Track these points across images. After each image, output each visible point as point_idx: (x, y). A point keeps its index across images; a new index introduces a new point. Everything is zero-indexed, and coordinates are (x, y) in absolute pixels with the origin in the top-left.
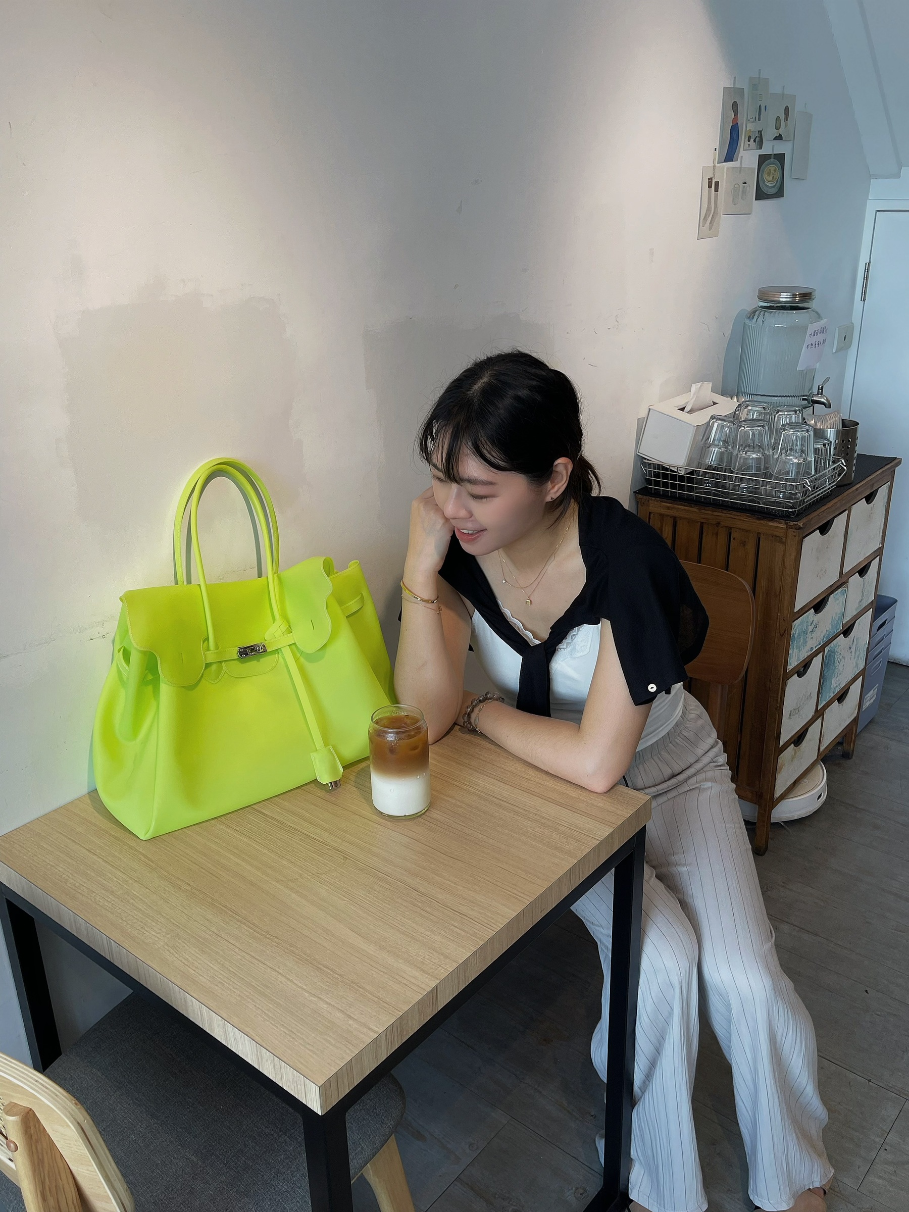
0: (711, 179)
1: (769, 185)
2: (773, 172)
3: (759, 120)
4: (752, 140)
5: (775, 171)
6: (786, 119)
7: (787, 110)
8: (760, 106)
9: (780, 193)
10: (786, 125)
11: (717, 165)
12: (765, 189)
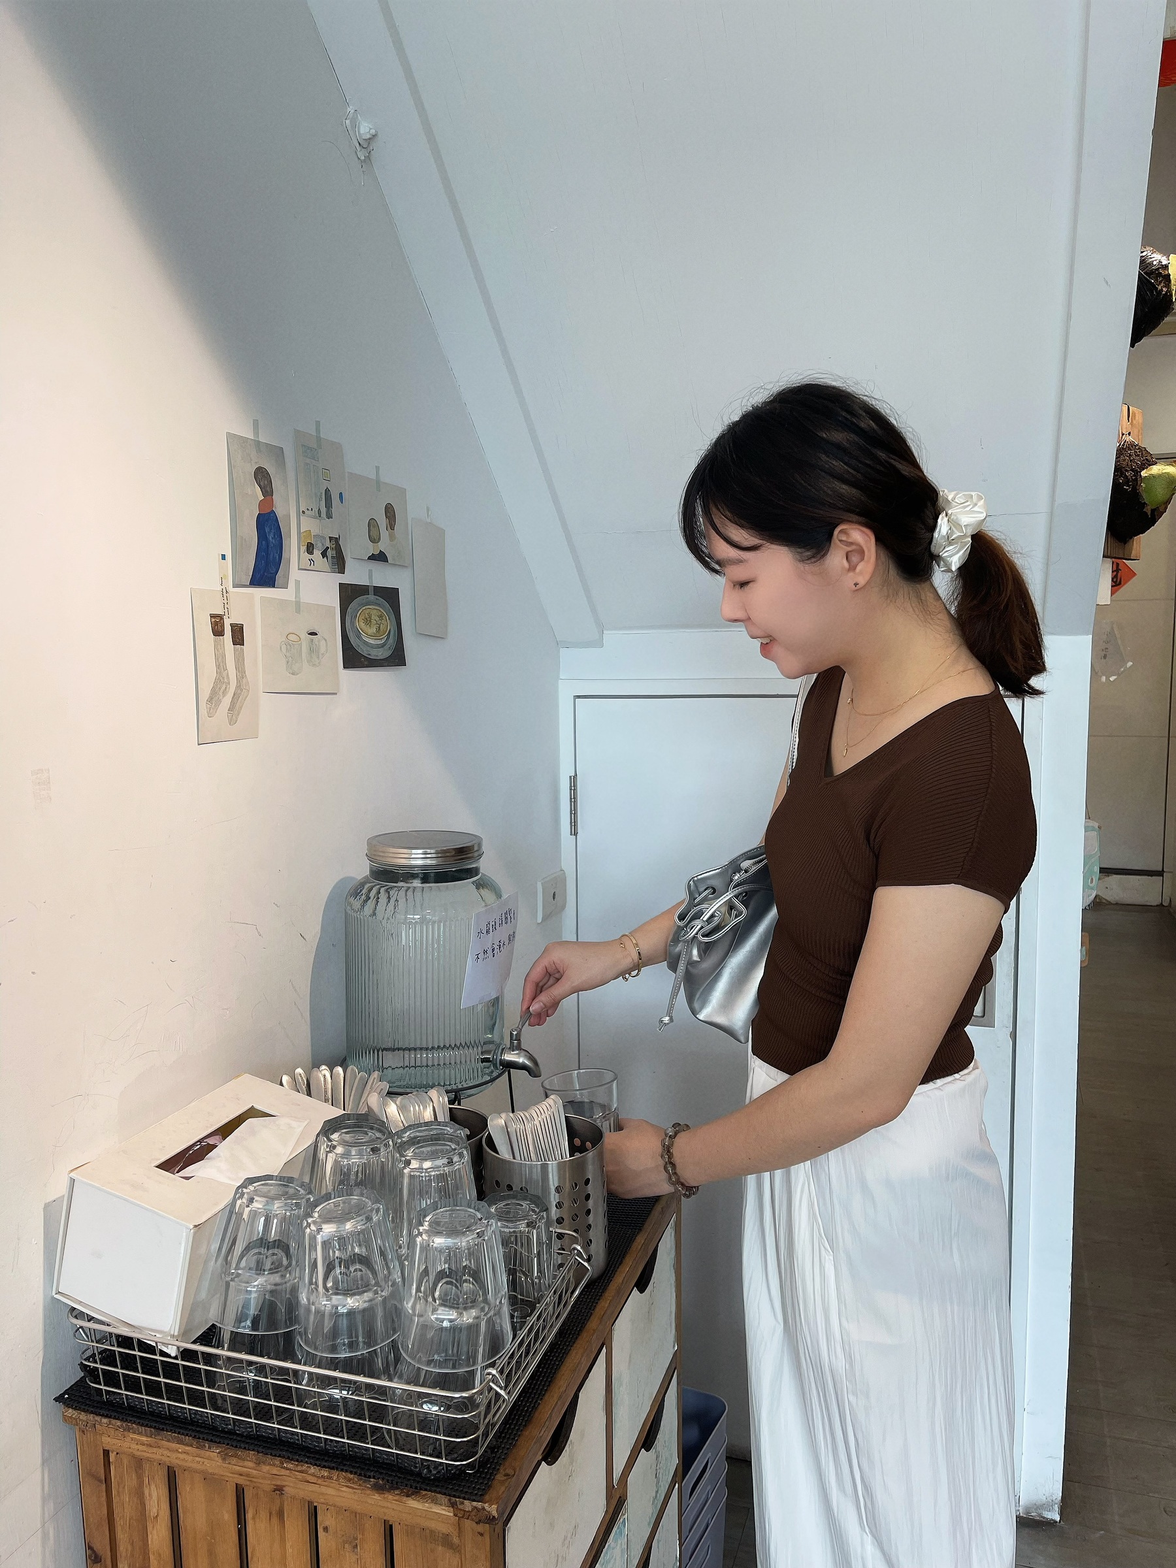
0: (221, 617)
1: (372, 642)
2: (378, 619)
3: (329, 516)
4: (317, 553)
5: (381, 617)
6: (391, 525)
7: (390, 512)
8: (327, 491)
9: (397, 658)
10: (392, 538)
11: (231, 589)
12: (363, 650)
